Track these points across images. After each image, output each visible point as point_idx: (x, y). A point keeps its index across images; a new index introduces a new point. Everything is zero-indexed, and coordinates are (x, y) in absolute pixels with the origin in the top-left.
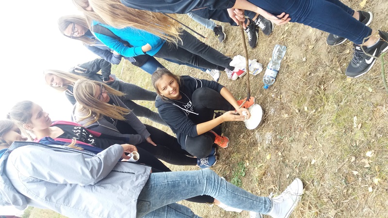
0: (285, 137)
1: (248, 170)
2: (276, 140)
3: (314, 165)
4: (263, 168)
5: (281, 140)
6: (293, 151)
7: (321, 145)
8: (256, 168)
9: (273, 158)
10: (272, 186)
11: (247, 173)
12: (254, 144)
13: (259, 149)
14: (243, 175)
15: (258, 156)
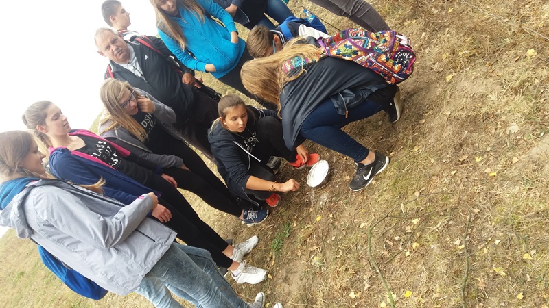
0: (341, 199)
1: (294, 231)
2: (331, 202)
3: (362, 229)
4: (311, 229)
5: (336, 202)
6: (346, 214)
7: (374, 210)
8: (303, 230)
9: (323, 220)
10: (315, 248)
11: (292, 234)
12: (308, 205)
13: (311, 210)
14: (287, 235)
15: (308, 218)
